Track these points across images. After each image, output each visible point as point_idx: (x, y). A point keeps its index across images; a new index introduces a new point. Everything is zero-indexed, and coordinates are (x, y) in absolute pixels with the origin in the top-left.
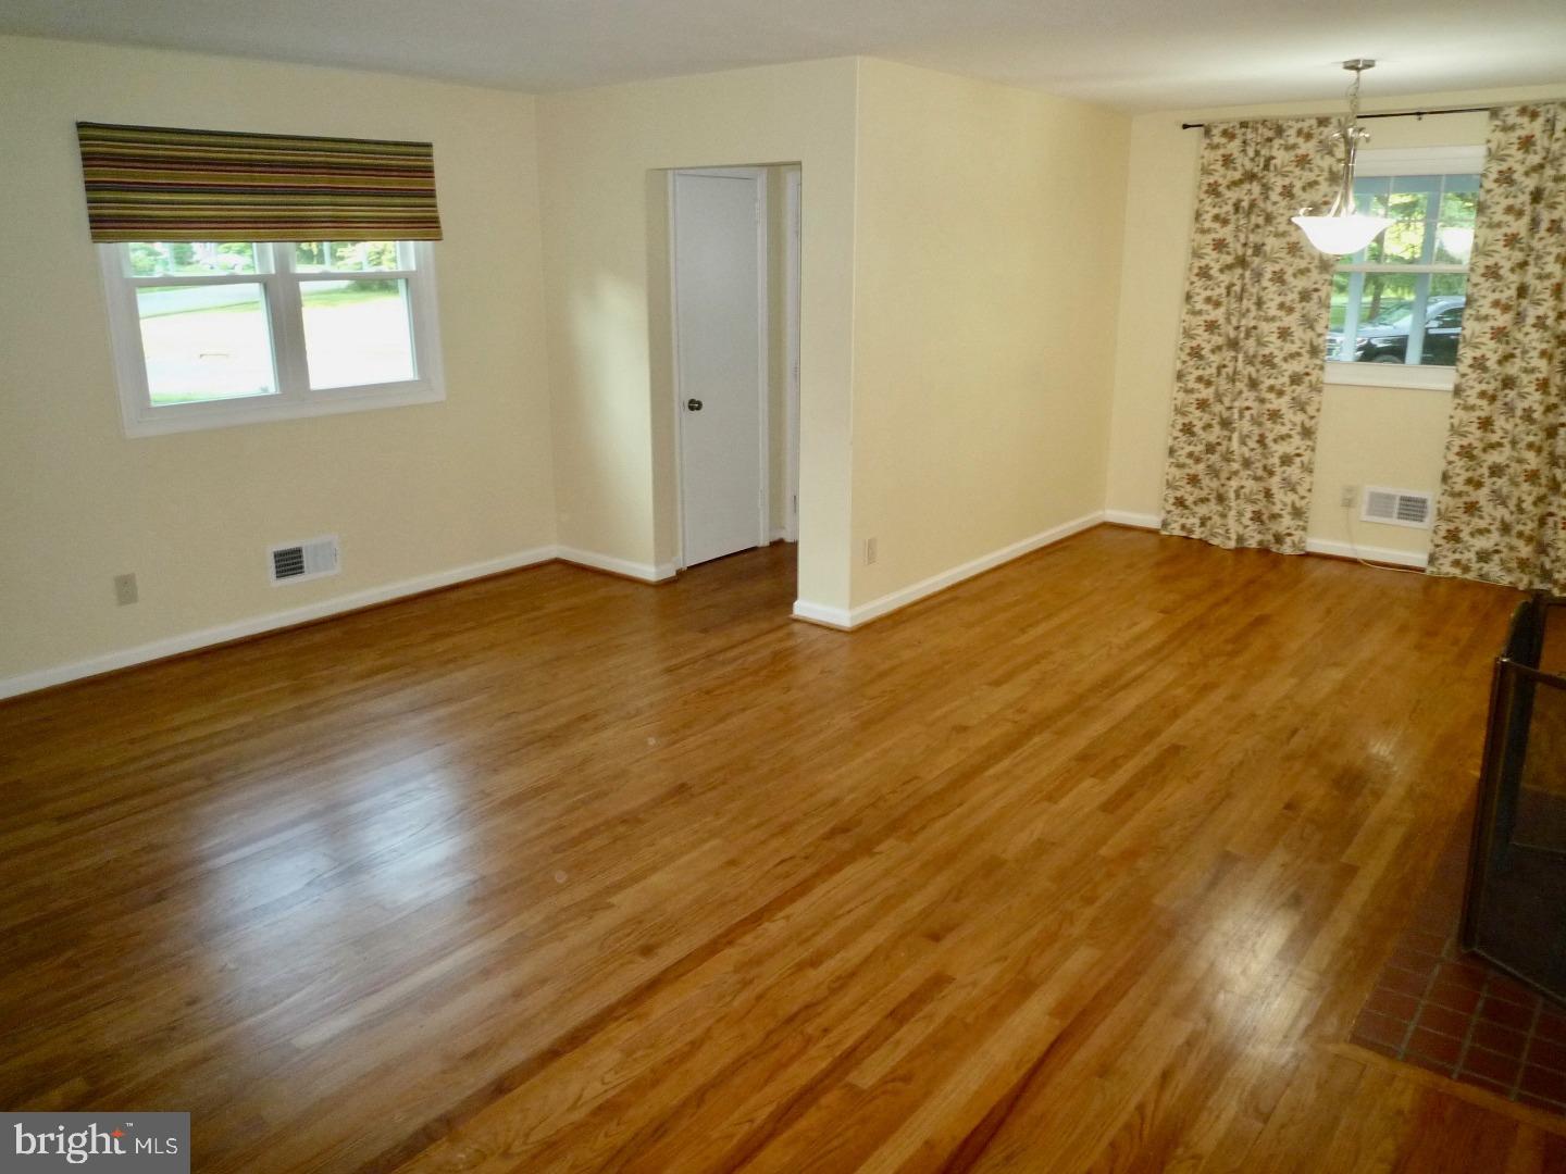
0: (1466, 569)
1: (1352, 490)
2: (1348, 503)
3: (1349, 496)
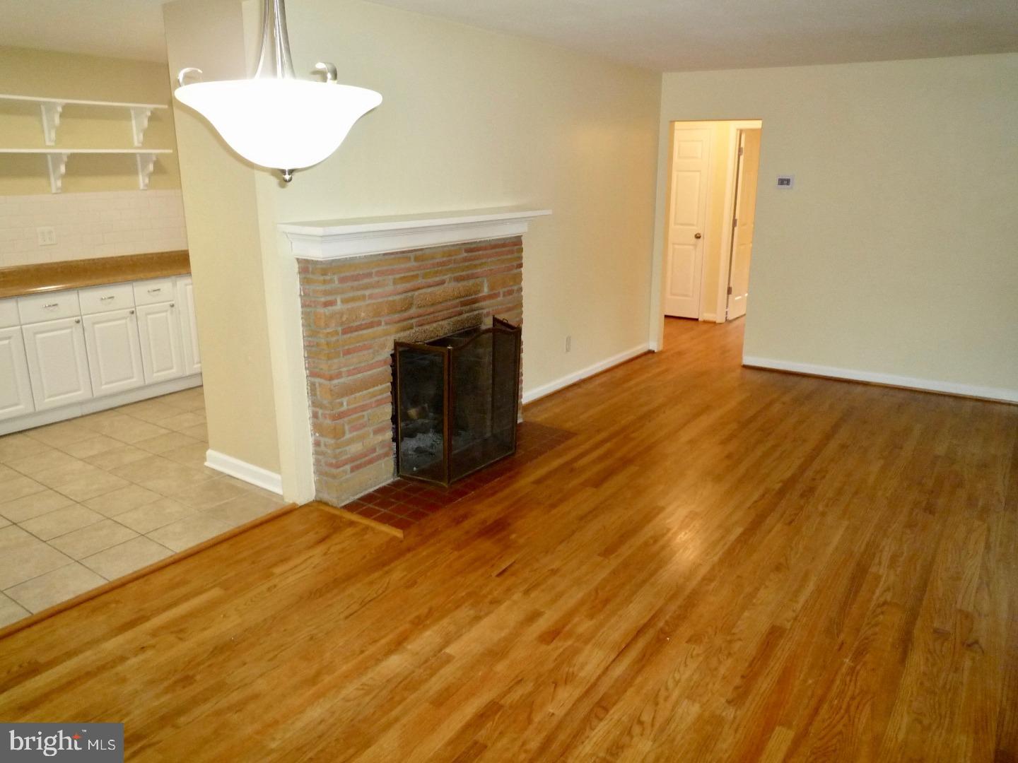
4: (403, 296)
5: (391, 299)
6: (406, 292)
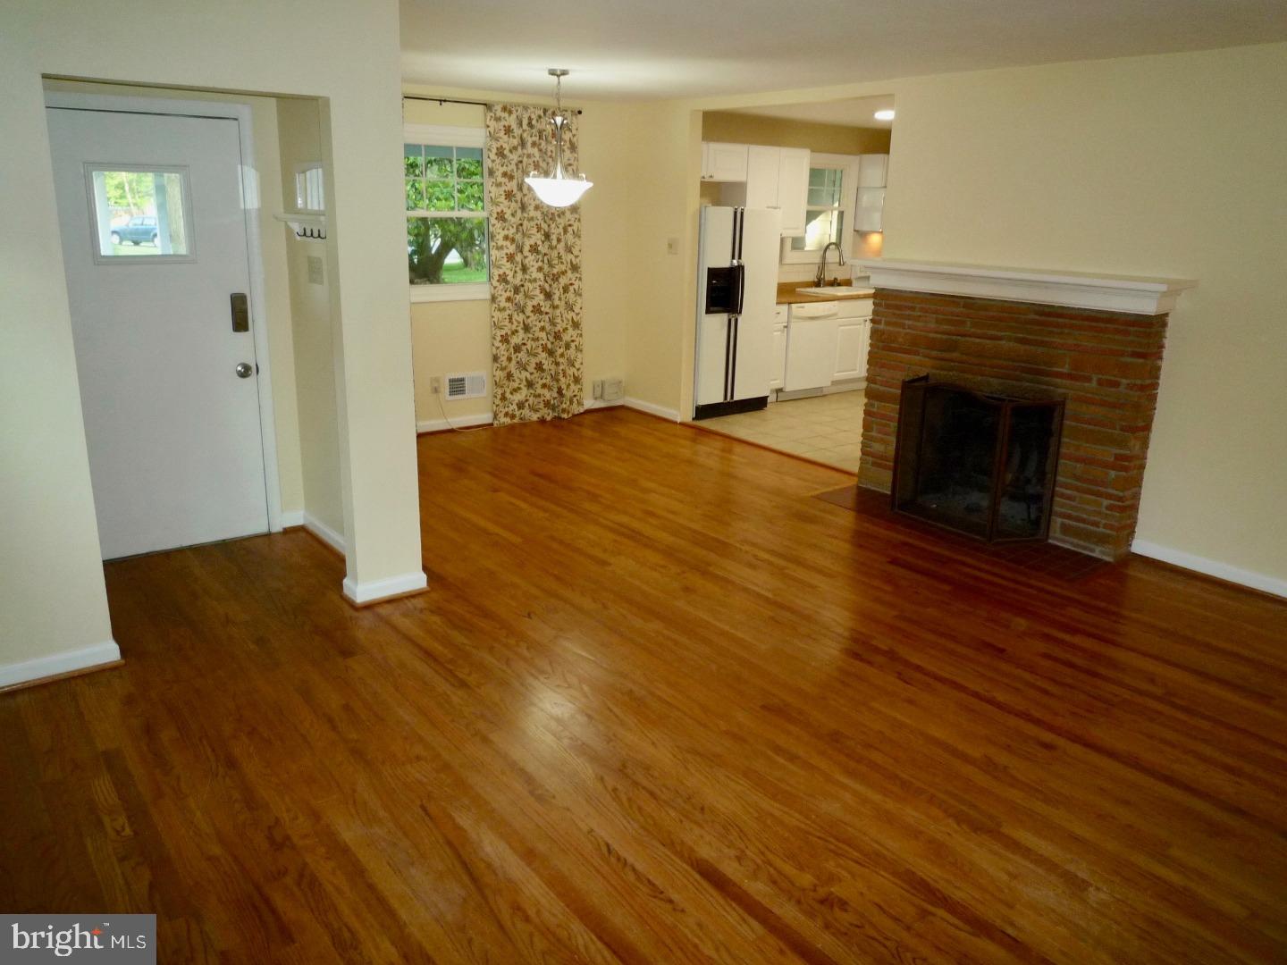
0: (513, 417)
1: (437, 380)
2: (436, 390)
3: (436, 385)
4: (944, 337)
5: (932, 335)
6: (948, 334)
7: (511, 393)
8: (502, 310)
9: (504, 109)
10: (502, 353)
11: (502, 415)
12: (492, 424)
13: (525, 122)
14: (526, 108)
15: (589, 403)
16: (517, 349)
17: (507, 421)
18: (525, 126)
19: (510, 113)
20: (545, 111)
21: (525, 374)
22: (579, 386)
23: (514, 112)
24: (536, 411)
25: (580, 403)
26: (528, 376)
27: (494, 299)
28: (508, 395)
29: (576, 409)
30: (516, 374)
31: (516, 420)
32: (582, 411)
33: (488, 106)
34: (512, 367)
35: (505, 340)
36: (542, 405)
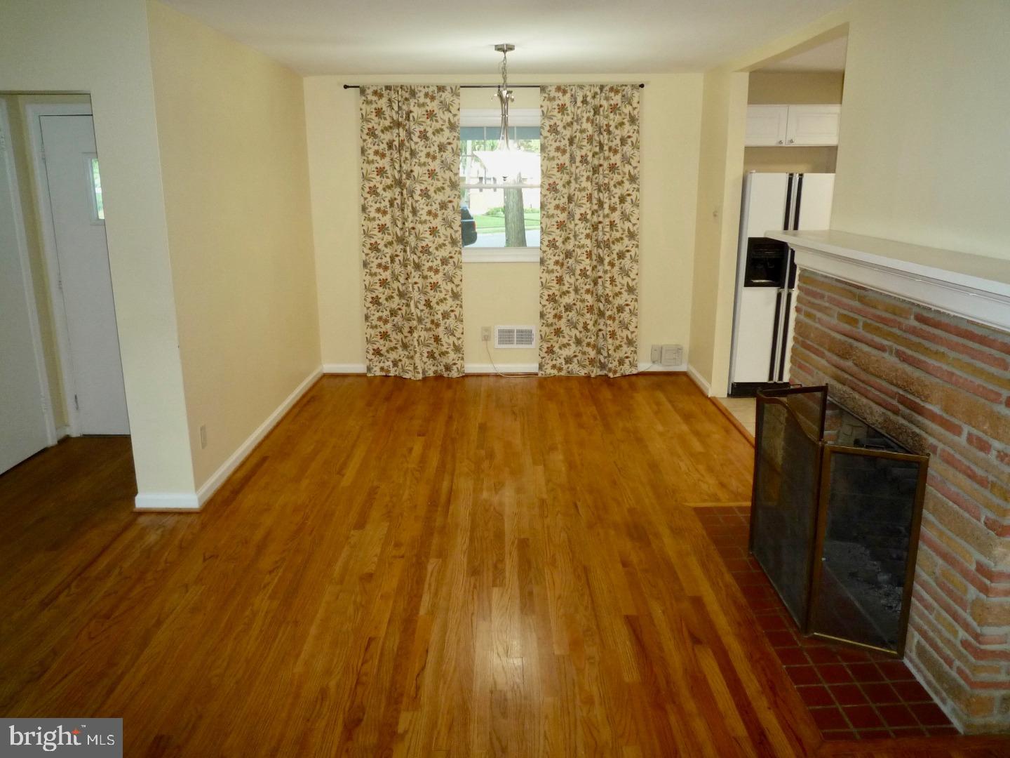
0: (560, 369)
1: (487, 330)
2: (486, 338)
3: (486, 334)
4: (842, 338)
5: (834, 334)
6: (845, 335)
7: (560, 348)
8: (550, 272)
9: (558, 89)
10: (548, 310)
11: (549, 367)
12: (537, 374)
13: (580, 99)
14: (581, 87)
15: (644, 366)
16: (568, 308)
17: (554, 372)
18: (579, 104)
19: (565, 92)
20: (602, 88)
21: (574, 332)
22: (633, 349)
23: (569, 91)
24: (584, 367)
25: (632, 365)
26: (578, 334)
27: (542, 262)
28: (556, 349)
29: (627, 369)
30: (566, 331)
31: (563, 373)
32: (635, 372)
33: (543, 88)
34: (562, 324)
35: (552, 299)
36: (587, 363)
